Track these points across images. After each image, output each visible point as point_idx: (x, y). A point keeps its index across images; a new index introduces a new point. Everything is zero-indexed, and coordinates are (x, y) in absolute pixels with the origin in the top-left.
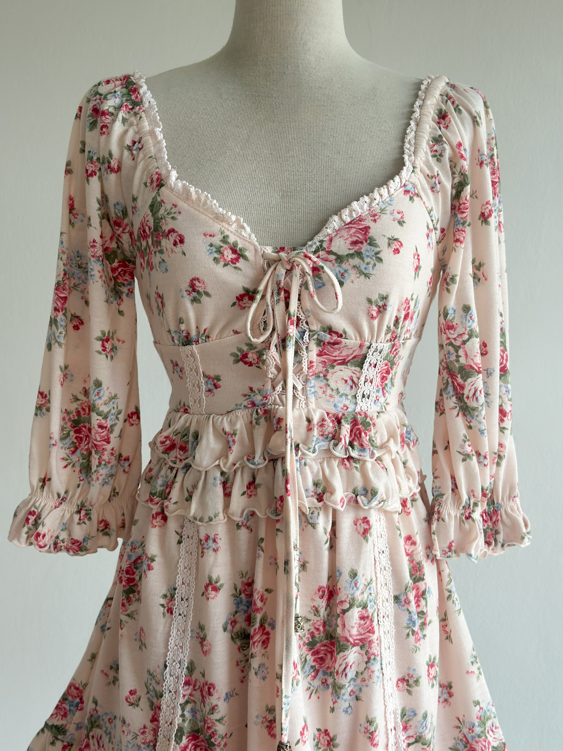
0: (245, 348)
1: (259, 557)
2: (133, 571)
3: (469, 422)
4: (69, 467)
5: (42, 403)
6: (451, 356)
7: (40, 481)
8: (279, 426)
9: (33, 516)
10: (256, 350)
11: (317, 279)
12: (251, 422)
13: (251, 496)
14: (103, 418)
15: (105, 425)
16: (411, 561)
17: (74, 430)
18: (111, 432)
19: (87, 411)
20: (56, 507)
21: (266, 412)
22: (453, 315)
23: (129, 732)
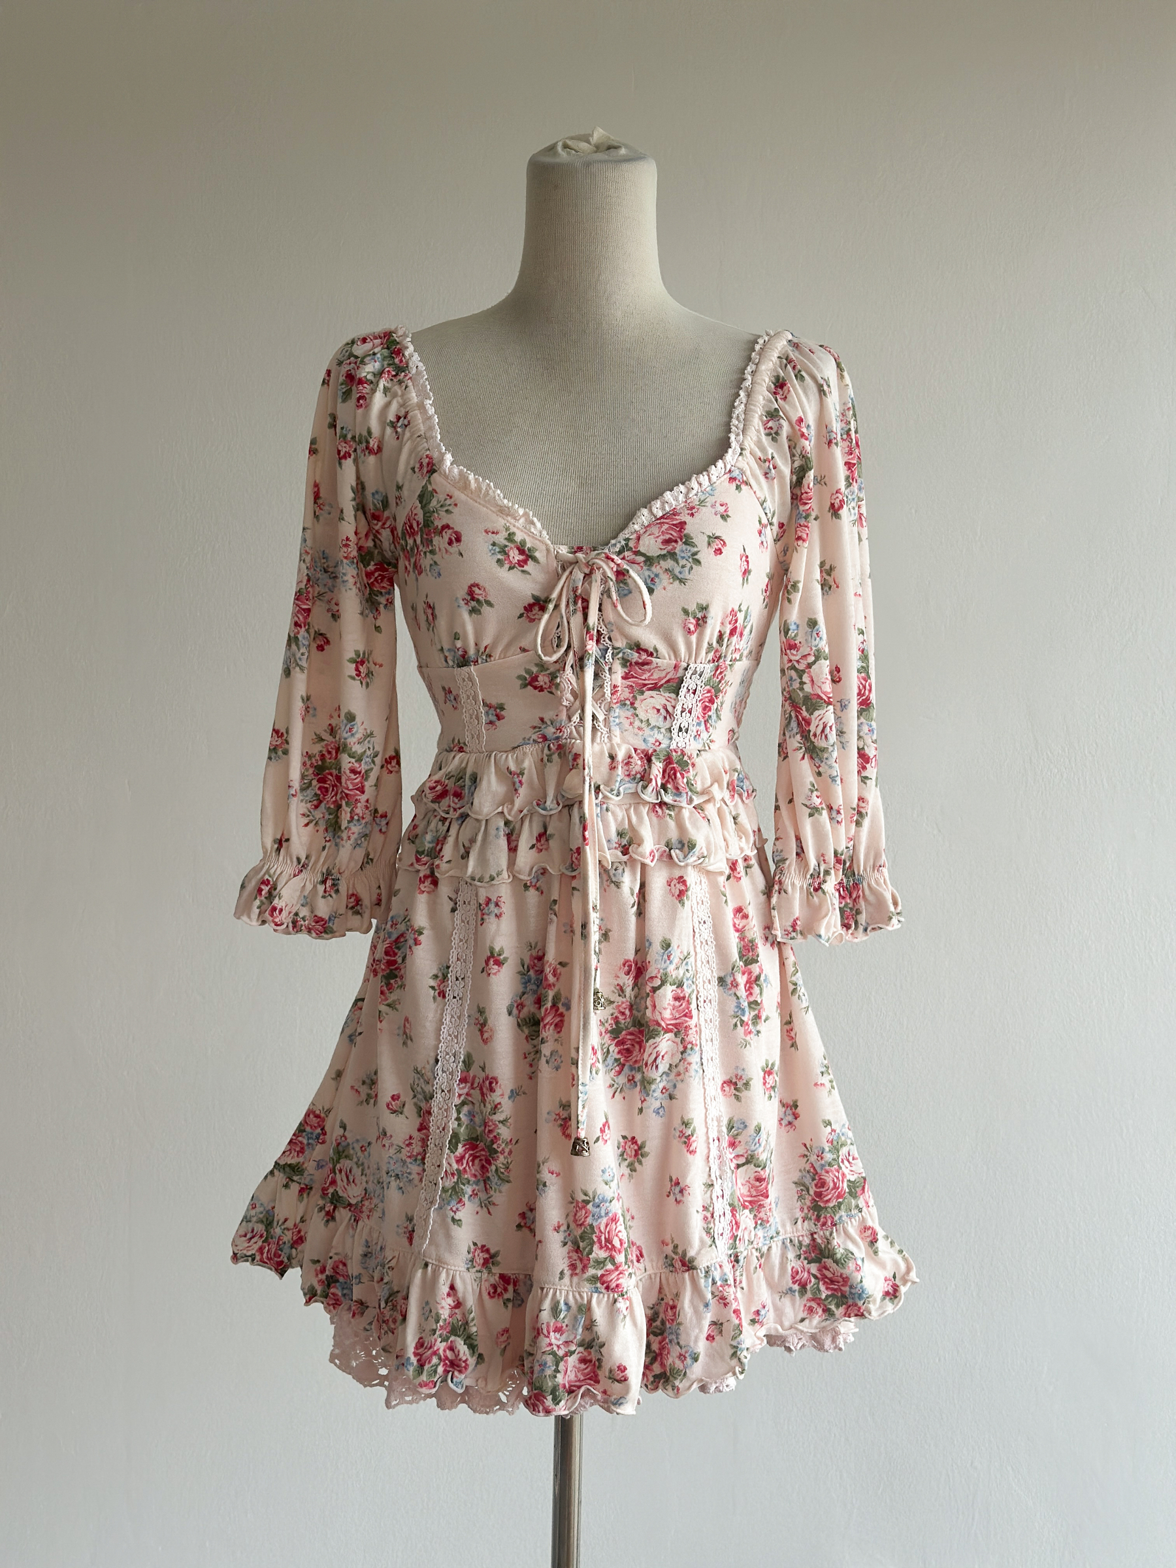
0: (535, 670)
1: (550, 923)
2: (394, 951)
3: (818, 767)
4: (311, 825)
5: (278, 743)
6: (794, 683)
7: (275, 841)
8: (575, 763)
9: (267, 885)
10: (548, 672)
11: (622, 585)
12: (542, 760)
13: (541, 850)
14: (356, 761)
15: (359, 770)
16: (742, 939)
17: (317, 778)
18: (366, 779)
19: (334, 754)
20: (295, 876)
21: (560, 747)
22: (796, 632)
23: (392, 1145)
